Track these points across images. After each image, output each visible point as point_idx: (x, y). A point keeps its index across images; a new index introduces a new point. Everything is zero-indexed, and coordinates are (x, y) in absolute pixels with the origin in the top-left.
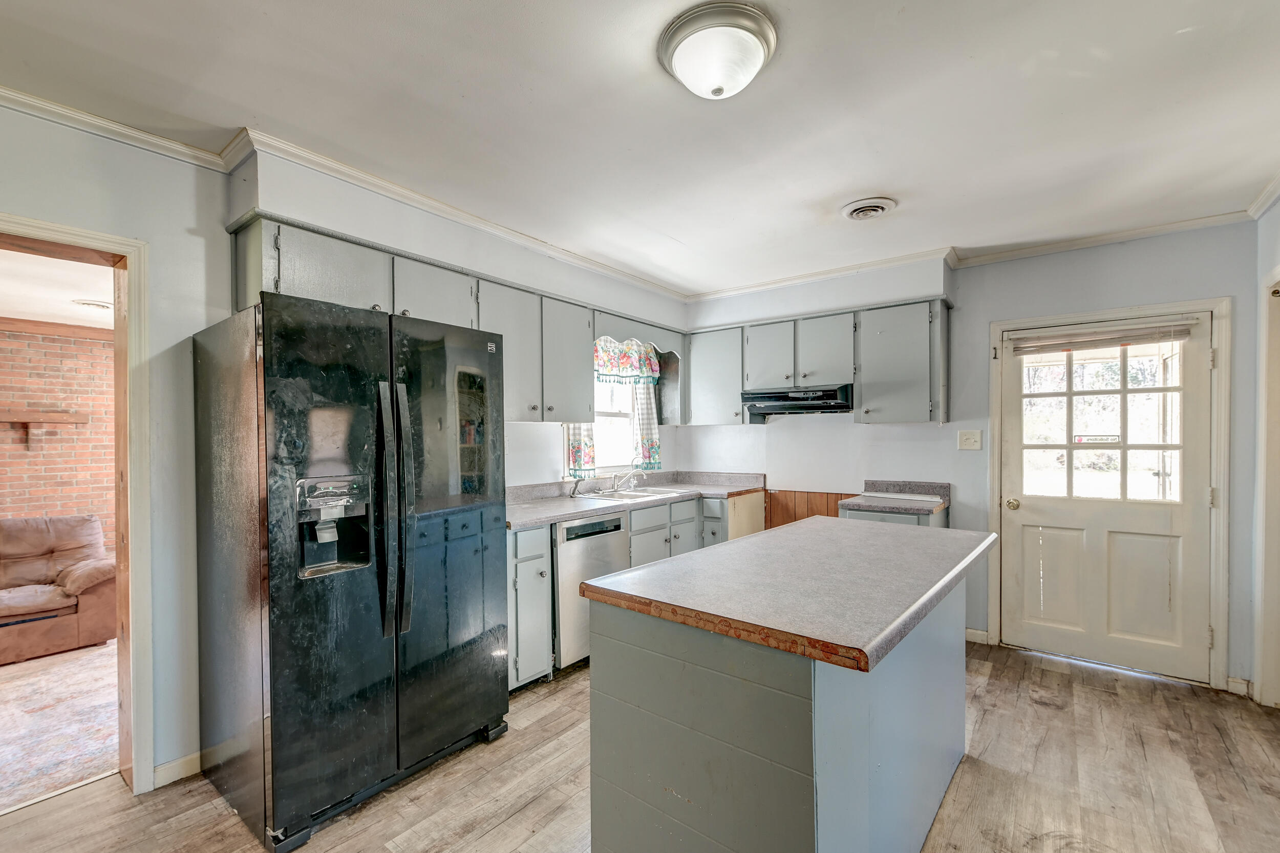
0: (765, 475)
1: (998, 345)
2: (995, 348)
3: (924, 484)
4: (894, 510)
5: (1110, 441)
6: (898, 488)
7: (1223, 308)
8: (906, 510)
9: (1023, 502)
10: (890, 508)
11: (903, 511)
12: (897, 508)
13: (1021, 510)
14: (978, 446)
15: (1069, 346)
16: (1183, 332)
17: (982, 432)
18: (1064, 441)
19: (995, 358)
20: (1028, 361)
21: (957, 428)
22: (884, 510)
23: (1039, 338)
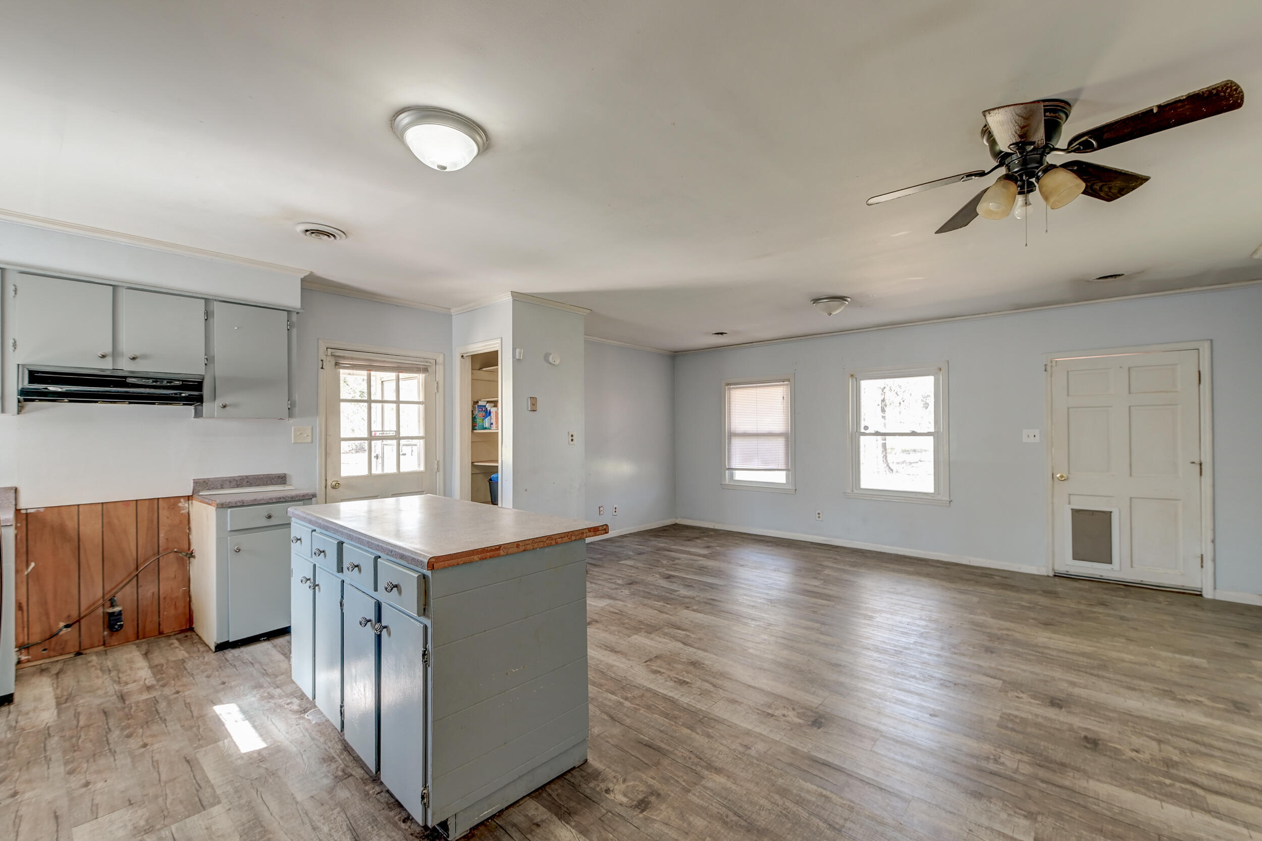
0: (16, 490)
1: (324, 358)
2: (322, 360)
3: (262, 476)
4: (281, 500)
5: (391, 435)
6: (234, 483)
7: (440, 359)
8: (292, 498)
9: (340, 482)
10: (276, 498)
11: (290, 499)
12: (284, 498)
13: (341, 489)
14: (309, 440)
15: (369, 368)
16: (425, 370)
17: (312, 428)
18: (365, 435)
19: (322, 368)
20: (343, 373)
21: (293, 425)
22: (270, 501)
23: (352, 359)
